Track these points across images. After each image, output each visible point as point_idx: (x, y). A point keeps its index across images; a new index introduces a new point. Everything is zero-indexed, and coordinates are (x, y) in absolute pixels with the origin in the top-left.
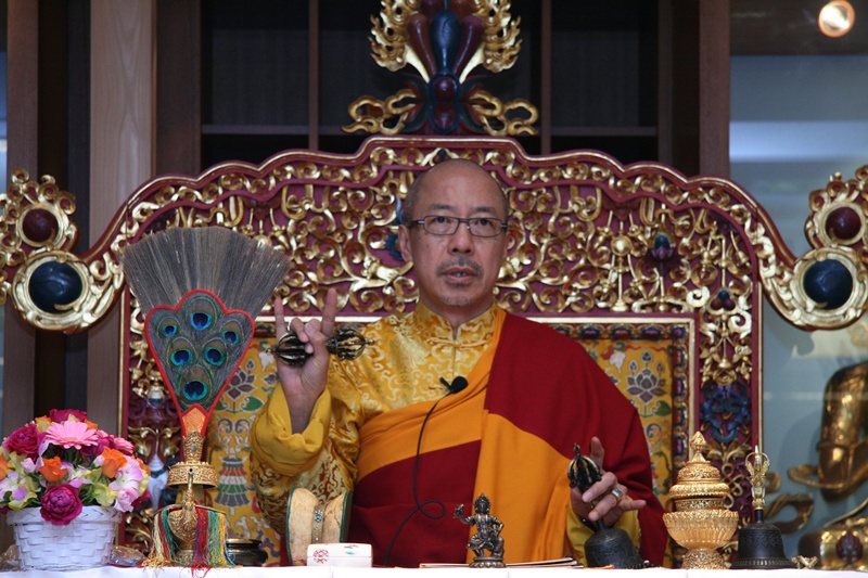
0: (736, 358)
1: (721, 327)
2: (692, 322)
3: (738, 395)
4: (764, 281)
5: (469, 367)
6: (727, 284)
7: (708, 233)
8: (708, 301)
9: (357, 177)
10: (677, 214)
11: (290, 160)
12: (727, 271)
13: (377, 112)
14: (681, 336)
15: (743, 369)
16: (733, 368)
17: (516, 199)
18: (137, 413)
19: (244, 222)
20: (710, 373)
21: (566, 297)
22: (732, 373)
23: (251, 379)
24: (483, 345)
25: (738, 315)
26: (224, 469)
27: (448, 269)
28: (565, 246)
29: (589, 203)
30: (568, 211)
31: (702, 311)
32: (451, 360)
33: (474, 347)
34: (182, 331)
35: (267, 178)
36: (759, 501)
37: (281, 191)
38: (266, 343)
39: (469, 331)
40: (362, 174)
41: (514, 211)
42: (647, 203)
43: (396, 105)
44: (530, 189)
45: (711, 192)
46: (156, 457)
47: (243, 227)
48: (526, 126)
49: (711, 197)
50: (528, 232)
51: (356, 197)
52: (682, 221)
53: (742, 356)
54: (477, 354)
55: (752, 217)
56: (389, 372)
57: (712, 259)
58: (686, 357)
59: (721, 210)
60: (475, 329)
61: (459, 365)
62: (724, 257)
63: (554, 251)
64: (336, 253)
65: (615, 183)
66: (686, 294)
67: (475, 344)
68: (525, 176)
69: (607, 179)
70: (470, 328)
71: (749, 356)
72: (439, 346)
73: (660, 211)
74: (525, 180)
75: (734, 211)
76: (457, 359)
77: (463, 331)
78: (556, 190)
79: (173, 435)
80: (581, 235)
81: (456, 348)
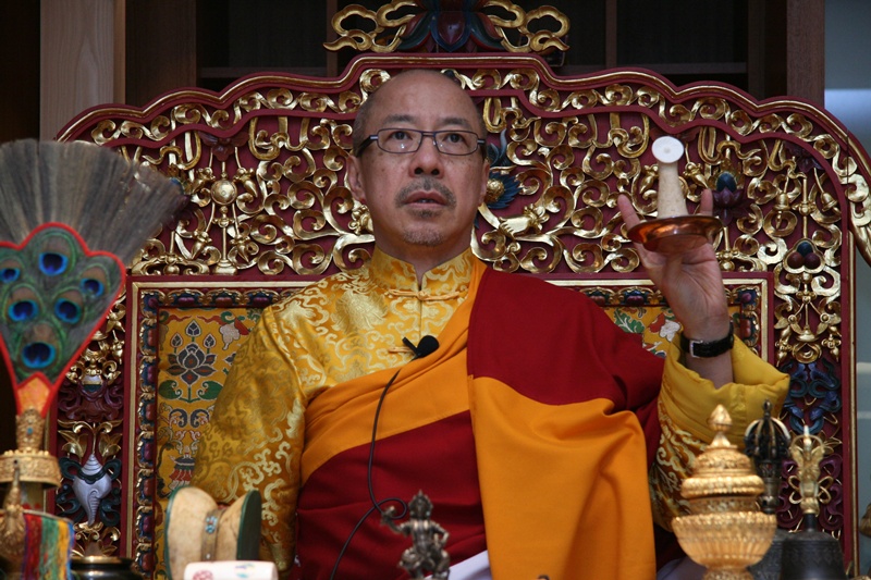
0: (822, 328)
1: (802, 289)
2: (764, 283)
3: (824, 375)
4: (857, 231)
5: (441, 324)
6: (810, 235)
7: (785, 170)
8: (785, 256)
9: (343, 107)
10: (745, 147)
11: (257, 87)
12: (810, 218)
13: (368, 26)
14: (751, 302)
15: (830, 342)
16: (818, 341)
17: (541, 132)
18: (69, 404)
19: (201, 163)
20: (789, 347)
21: (606, 254)
22: (816, 348)
23: (211, 359)
24: (456, 298)
25: (823, 273)
26: (177, 472)
27: (409, 194)
28: (603, 189)
29: (633, 135)
30: (607, 145)
31: (778, 269)
32: (416, 317)
33: (445, 300)
34: (25, 276)
35: (231, 110)
36: (810, 501)
37: (247, 125)
38: (230, 314)
39: (438, 280)
40: (349, 103)
41: (539, 147)
42: (708, 134)
43: (390, 16)
44: (560, 119)
45: (789, 120)
46: (92, 457)
47: (201, 170)
48: (554, 39)
49: (788, 125)
50: (557, 173)
51: (341, 132)
52: (752, 156)
53: (830, 325)
54: (450, 310)
55: (841, 149)
56: (335, 336)
57: (790, 203)
58: (757, 327)
59: (801, 140)
60: (444, 278)
61: (426, 322)
62: (805, 201)
63: (589, 196)
64: (317, 202)
65: (667, 110)
66: (757, 248)
67: (447, 297)
68: (553, 103)
69: (657, 106)
70: (438, 276)
71: (838, 326)
72: (400, 300)
73: (724, 144)
74: (553, 107)
75: (817, 142)
76: (424, 316)
77: (428, 281)
78: (592, 118)
79: (114, 430)
80: (622, 175)
81: (421, 301)
